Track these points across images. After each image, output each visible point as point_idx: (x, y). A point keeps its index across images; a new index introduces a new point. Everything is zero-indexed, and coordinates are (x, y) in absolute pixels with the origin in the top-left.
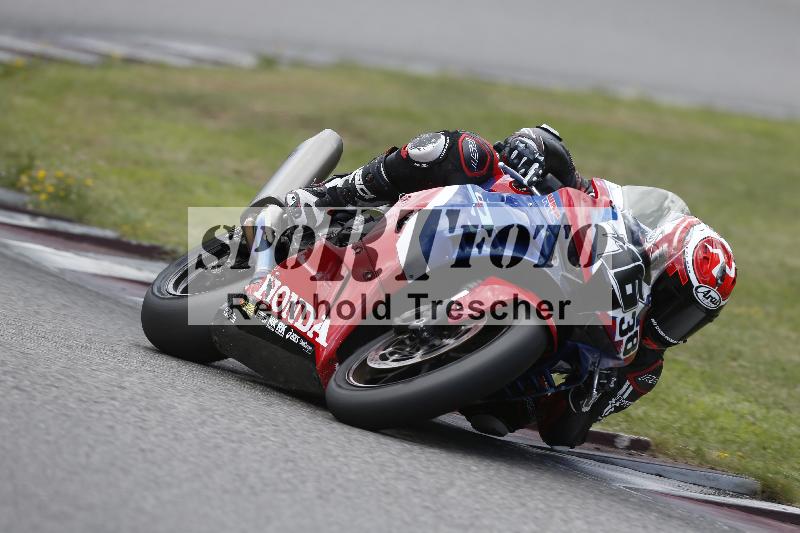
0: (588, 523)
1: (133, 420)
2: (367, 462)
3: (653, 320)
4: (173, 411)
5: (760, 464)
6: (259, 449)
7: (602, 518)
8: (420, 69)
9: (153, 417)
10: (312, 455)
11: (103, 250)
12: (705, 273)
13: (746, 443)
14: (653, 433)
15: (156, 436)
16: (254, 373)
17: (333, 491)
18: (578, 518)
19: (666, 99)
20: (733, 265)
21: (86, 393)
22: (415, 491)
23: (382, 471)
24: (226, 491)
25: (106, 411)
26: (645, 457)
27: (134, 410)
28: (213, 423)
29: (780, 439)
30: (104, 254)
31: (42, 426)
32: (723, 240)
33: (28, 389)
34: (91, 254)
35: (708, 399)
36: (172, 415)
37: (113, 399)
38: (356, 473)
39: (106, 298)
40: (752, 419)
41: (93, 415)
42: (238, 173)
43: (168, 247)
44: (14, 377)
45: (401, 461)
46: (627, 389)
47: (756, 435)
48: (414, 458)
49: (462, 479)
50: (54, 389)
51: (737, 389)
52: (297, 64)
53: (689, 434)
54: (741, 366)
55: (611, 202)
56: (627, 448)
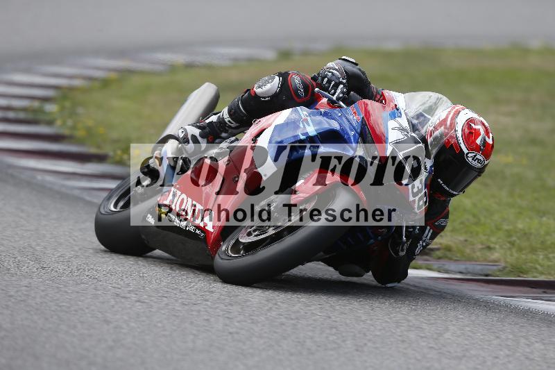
0: (544, 344)
1: (221, 313)
3: (439, 180)
4: (248, 303)
8: (392, 46)
9: (235, 309)
10: (348, 321)
12: (471, 143)
16: (173, 258)
17: (365, 344)
20: (491, 135)
21: (186, 299)
22: (422, 337)
23: (397, 327)
24: (292, 354)
25: (202, 309)
27: (222, 306)
28: (277, 308)
31: (160, 325)
32: (482, 119)
33: (146, 301)
36: (248, 306)
38: (380, 330)
41: (194, 313)
44: (136, 294)
45: (410, 318)
46: (429, 232)
48: (419, 315)
49: (454, 325)
50: (165, 299)
52: (306, 53)
55: (396, 105)
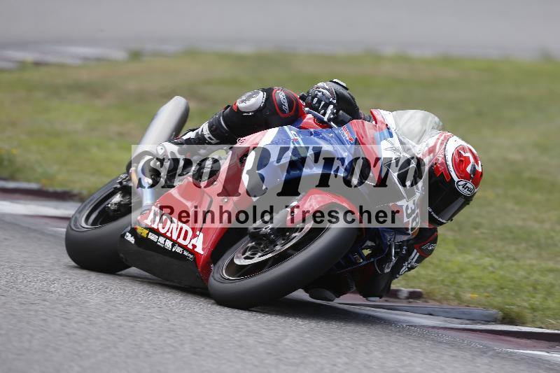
2: (226, 327)
4: (87, 305)
5: (499, 299)
6: (149, 325)
7: (393, 348)
11: (30, 197)
12: (462, 171)
13: (490, 286)
14: (424, 286)
15: (76, 323)
18: (375, 350)
19: (415, 53)
20: (480, 163)
21: (25, 298)
22: (260, 343)
25: (40, 309)
26: (419, 303)
28: (116, 310)
29: (512, 281)
30: (31, 200)
34: (22, 202)
35: (460, 259)
36: (86, 307)
37: (44, 300)
38: (219, 335)
39: (35, 231)
40: (491, 269)
41: (31, 313)
42: (121, 135)
43: (76, 191)
45: (249, 323)
46: (415, 255)
47: (496, 280)
48: (258, 320)
49: (293, 331)
50: (3, 298)
51: (481, 249)
52: (157, 54)
53: (449, 284)
54: (482, 233)
56: (408, 298)
